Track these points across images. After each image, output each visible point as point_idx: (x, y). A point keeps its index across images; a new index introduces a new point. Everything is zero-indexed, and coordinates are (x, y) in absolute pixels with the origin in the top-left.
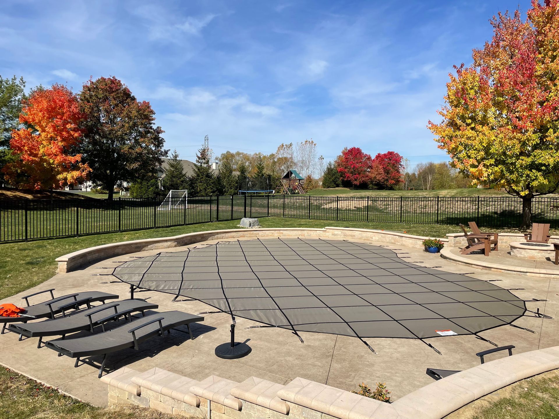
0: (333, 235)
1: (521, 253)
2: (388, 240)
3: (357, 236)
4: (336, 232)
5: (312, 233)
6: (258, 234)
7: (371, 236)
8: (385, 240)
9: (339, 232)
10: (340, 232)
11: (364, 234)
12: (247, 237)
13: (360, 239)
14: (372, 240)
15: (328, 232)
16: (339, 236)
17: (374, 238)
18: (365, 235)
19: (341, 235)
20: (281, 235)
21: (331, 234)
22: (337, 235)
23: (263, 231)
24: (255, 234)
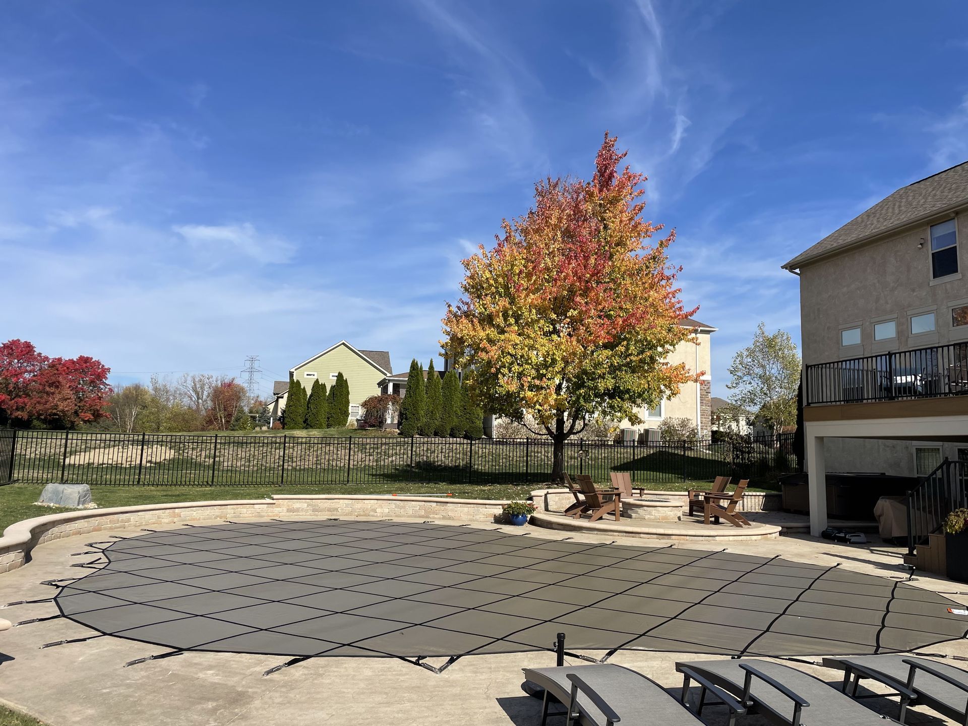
0: (289, 510)
1: (650, 514)
2: (410, 512)
3: (342, 509)
4: (297, 505)
5: (243, 510)
6: (129, 520)
7: (373, 508)
8: (403, 513)
9: (303, 505)
10: (306, 505)
11: (358, 505)
12: (105, 529)
13: (350, 514)
14: (375, 514)
15: (279, 506)
16: (301, 514)
17: (378, 510)
18: (359, 507)
19: (307, 511)
20: (175, 520)
21: (285, 509)
22: (297, 510)
23: (139, 513)
24: (122, 521)
